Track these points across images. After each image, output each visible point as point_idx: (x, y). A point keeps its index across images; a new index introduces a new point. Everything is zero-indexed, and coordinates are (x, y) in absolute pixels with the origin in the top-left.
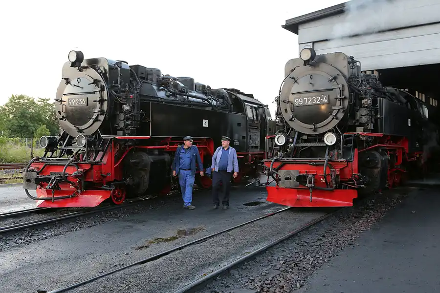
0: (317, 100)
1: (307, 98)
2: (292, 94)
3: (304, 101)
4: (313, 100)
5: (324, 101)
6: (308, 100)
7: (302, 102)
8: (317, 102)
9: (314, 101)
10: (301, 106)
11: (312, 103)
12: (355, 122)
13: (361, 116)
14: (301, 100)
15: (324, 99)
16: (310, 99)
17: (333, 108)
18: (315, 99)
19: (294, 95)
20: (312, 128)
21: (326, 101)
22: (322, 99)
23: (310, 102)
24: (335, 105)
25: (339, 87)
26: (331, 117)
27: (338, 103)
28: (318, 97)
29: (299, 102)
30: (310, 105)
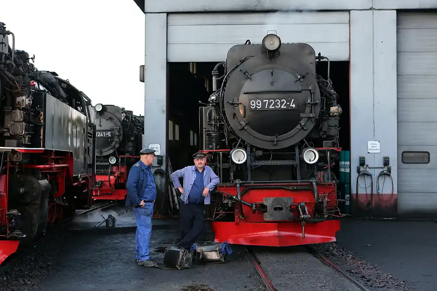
0: (282, 103)
1: (267, 101)
2: (245, 93)
3: (264, 104)
4: (276, 104)
5: (291, 105)
6: (269, 104)
7: (260, 104)
8: (282, 107)
9: (278, 106)
10: (259, 111)
11: (275, 107)
12: (323, 135)
13: (330, 128)
14: (259, 103)
15: (292, 103)
16: (272, 102)
17: (302, 115)
18: (279, 102)
19: (247, 95)
20: (274, 141)
21: (294, 106)
22: (288, 103)
23: (271, 105)
24: (304, 112)
25: (310, 89)
26: (298, 127)
27: (308, 109)
28: (284, 100)
29: (256, 104)
30: (272, 110)
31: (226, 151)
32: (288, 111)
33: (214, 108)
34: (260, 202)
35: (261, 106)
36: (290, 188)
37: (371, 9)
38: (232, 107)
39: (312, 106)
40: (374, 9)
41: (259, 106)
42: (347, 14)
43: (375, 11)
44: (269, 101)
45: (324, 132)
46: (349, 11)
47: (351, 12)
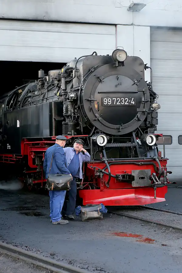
3: (113, 101)
4: (121, 101)
5: (132, 103)
7: (111, 101)
8: (126, 104)
9: (123, 102)
10: (110, 106)
11: (121, 103)
12: (148, 124)
13: (153, 119)
14: (109, 100)
15: (132, 101)
16: (119, 100)
17: (138, 110)
18: (124, 100)
19: (101, 94)
20: (120, 129)
21: (134, 103)
22: (130, 101)
23: (118, 102)
24: (139, 107)
25: (144, 91)
26: (136, 118)
27: (142, 105)
28: (126, 98)
29: (107, 101)
30: (119, 106)
31: (83, 136)
32: (130, 106)
33: (71, 103)
34: (129, 174)
35: (111, 103)
36: (139, 163)
37: (132, 24)
38: (88, 103)
39: (145, 104)
40: (134, 25)
41: (109, 103)
42: (114, 27)
43: (135, 26)
44: (116, 99)
45: (149, 122)
46: (116, 25)
47: (118, 26)
